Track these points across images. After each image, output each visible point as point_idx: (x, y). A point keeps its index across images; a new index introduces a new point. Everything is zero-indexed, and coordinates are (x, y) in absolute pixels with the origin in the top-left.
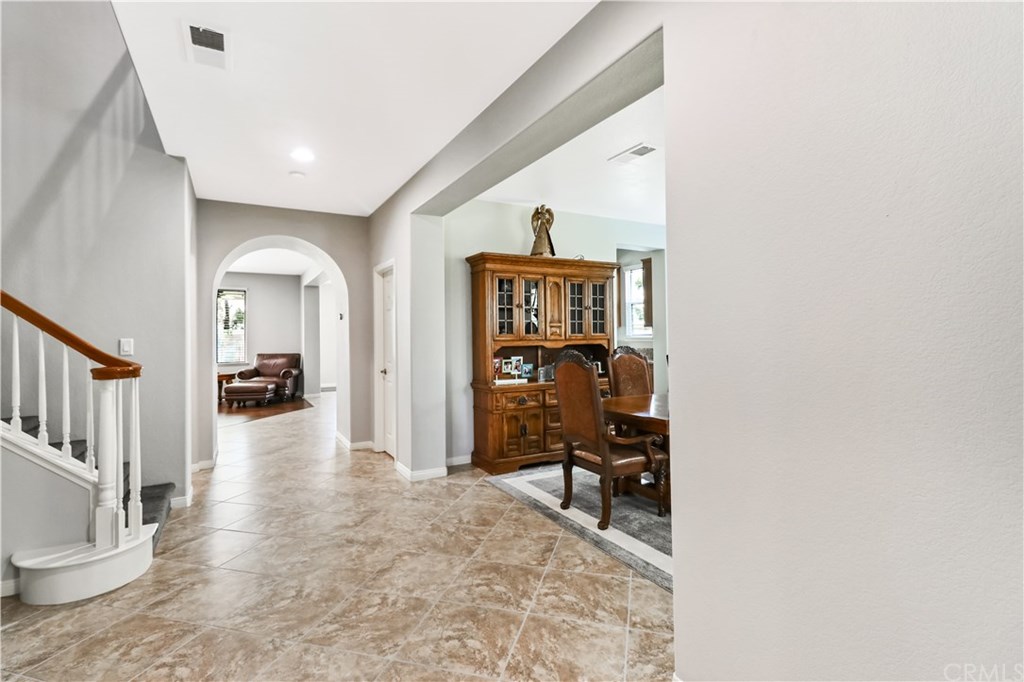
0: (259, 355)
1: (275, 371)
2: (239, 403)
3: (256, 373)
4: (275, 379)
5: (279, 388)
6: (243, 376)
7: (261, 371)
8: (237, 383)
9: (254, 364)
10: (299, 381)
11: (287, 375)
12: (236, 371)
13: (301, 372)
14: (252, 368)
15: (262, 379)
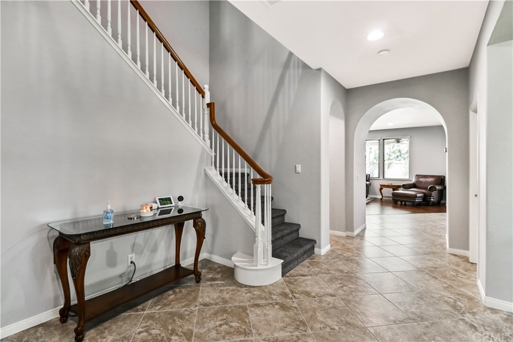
0: (417, 175)
1: (425, 186)
2: (401, 202)
3: (414, 186)
4: (424, 191)
5: (426, 197)
6: (406, 187)
7: (417, 184)
8: (401, 191)
9: (413, 180)
10: (442, 194)
11: (432, 189)
12: (401, 184)
13: (445, 188)
14: (412, 183)
15: (416, 189)
